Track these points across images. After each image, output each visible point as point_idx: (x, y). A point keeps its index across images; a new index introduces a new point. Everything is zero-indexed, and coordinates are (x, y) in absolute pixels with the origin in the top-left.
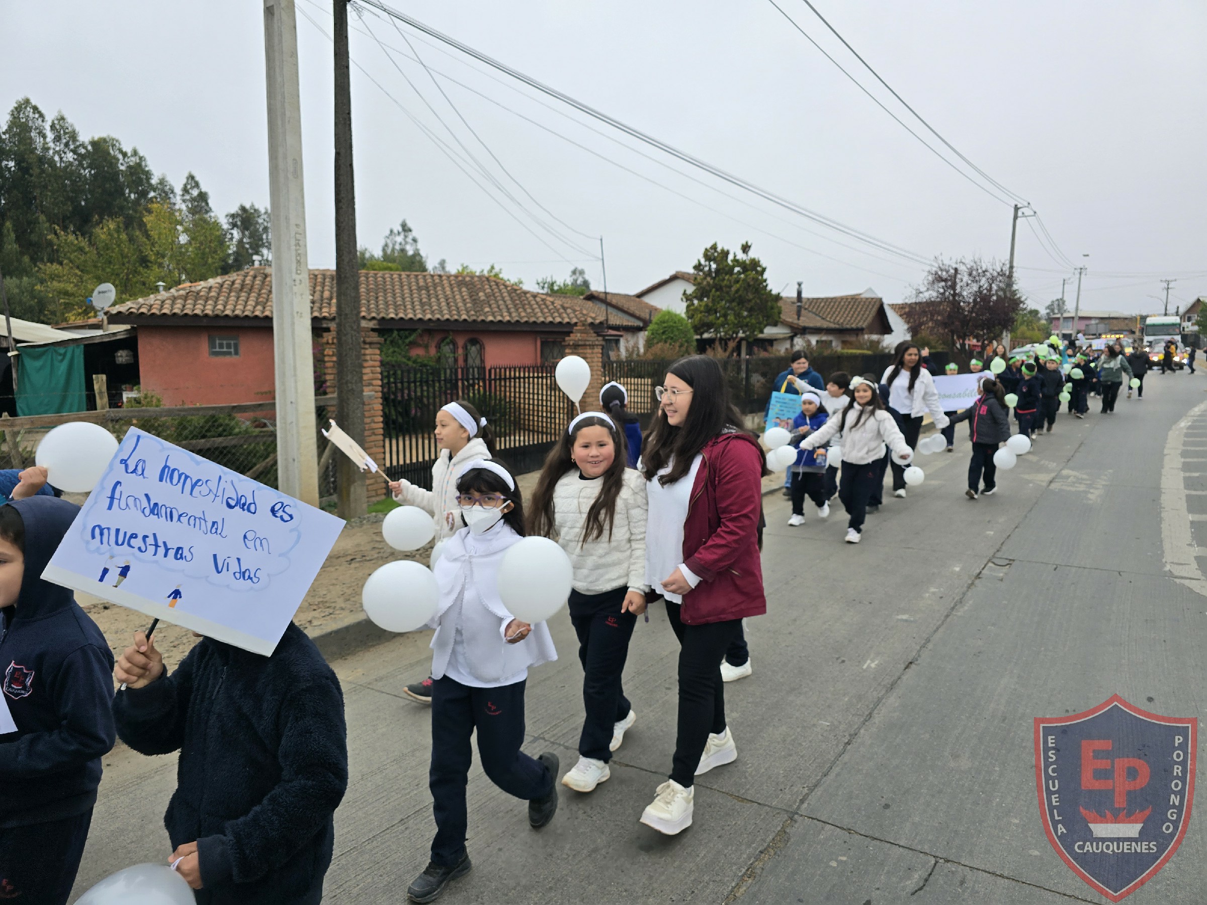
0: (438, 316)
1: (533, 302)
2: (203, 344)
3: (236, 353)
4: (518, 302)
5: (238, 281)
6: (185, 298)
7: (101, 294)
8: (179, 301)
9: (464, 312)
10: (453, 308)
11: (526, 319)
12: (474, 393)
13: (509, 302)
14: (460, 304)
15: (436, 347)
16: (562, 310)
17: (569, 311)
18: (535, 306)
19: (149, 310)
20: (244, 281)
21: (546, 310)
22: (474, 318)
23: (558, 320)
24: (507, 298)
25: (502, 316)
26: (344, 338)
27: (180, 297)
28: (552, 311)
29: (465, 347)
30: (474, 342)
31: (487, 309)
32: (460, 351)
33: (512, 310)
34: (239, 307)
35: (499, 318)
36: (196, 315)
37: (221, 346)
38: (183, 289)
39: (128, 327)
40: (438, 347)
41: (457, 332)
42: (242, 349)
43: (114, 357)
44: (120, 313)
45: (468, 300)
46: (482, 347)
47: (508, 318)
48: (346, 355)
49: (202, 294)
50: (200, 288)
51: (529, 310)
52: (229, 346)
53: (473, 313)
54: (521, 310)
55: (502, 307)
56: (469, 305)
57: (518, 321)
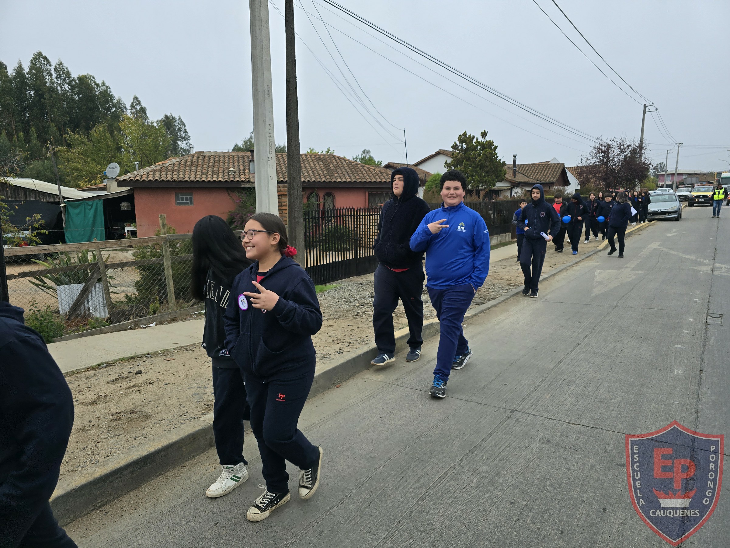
0: (308, 179)
1: (363, 170)
2: (172, 198)
3: (191, 203)
4: (353, 170)
5: (189, 160)
6: (160, 171)
7: (111, 169)
8: (157, 173)
9: (323, 177)
10: (317, 174)
11: (360, 180)
12: (331, 225)
13: (348, 170)
14: (320, 172)
15: (307, 198)
16: (380, 174)
17: (384, 174)
18: (364, 172)
19: (141, 178)
20: (192, 160)
21: (371, 175)
22: (330, 180)
23: (379, 180)
24: (347, 168)
25: (345, 178)
26: (292, 192)
27: (158, 170)
28: (375, 175)
29: (324, 198)
30: (329, 194)
31: (336, 175)
32: (321, 200)
33: (351, 175)
34: (192, 176)
35: (344, 180)
36: (169, 181)
37: (182, 199)
38: (159, 165)
39: (128, 188)
40: (308, 198)
41: (319, 189)
42: (194, 201)
43: (120, 207)
44: (125, 180)
45: (324, 170)
46: (334, 197)
47: (349, 180)
48: (294, 201)
49: (169, 168)
50: (168, 164)
51: (361, 175)
52: (187, 199)
53: (328, 177)
54: (356, 175)
55: (345, 173)
56: (325, 172)
57: (355, 181)
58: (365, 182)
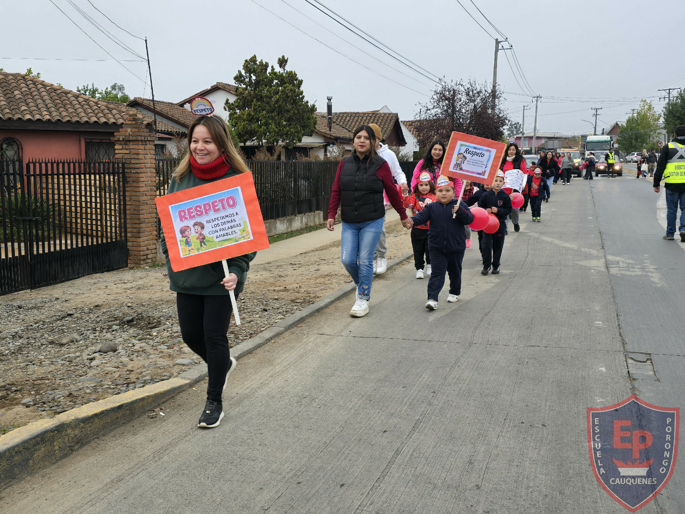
1: (75, 102)
4: (58, 101)
11: (68, 119)
13: (48, 101)
16: (106, 111)
17: (114, 112)
18: (78, 106)
21: (90, 111)
22: (10, 116)
23: (103, 120)
24: (46, 97)
28: (96, 111)
30: (9, 141)
31: (24, 108)
33: (53, 109)
46: (20, 146)
47: (48, 117)
51: (71, 110)
53: (7, 111)
54: (62, 109)
55: (41, 105)
56: (3, 103)
57: (59, 120)
58: (78, 121)
